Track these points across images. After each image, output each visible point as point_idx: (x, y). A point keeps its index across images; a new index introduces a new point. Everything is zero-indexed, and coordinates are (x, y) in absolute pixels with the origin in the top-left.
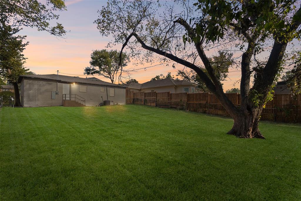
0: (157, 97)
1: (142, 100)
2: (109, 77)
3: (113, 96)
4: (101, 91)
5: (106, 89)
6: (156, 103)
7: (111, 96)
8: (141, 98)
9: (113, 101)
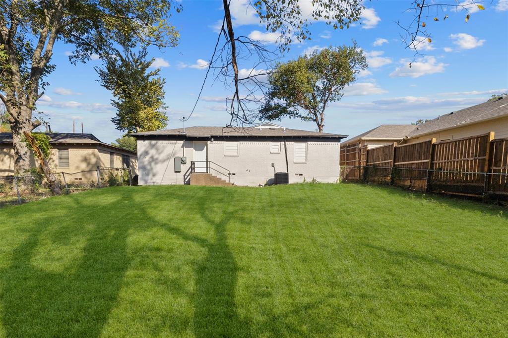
0: (432, 159)
1: (386, 170)
2: (310, 119)
3: (304, 161)
4: (272, 151)
5: (283, 146)
6: (429, 181)
7: (295, 161)
8: (386, 163)
9: (302, 175)
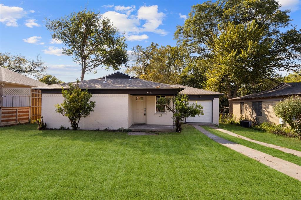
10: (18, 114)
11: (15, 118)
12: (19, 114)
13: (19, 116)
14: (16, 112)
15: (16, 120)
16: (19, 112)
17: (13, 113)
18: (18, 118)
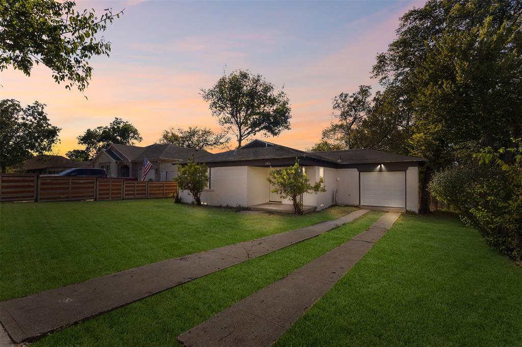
10: (164, 188)
11: (162, 192)
12: (166, 188)
13: (166, 190)
14: (163, 186)
15: (163, 193)
16: (166, 186)
17: (160, 187)
18: (165, 192)
